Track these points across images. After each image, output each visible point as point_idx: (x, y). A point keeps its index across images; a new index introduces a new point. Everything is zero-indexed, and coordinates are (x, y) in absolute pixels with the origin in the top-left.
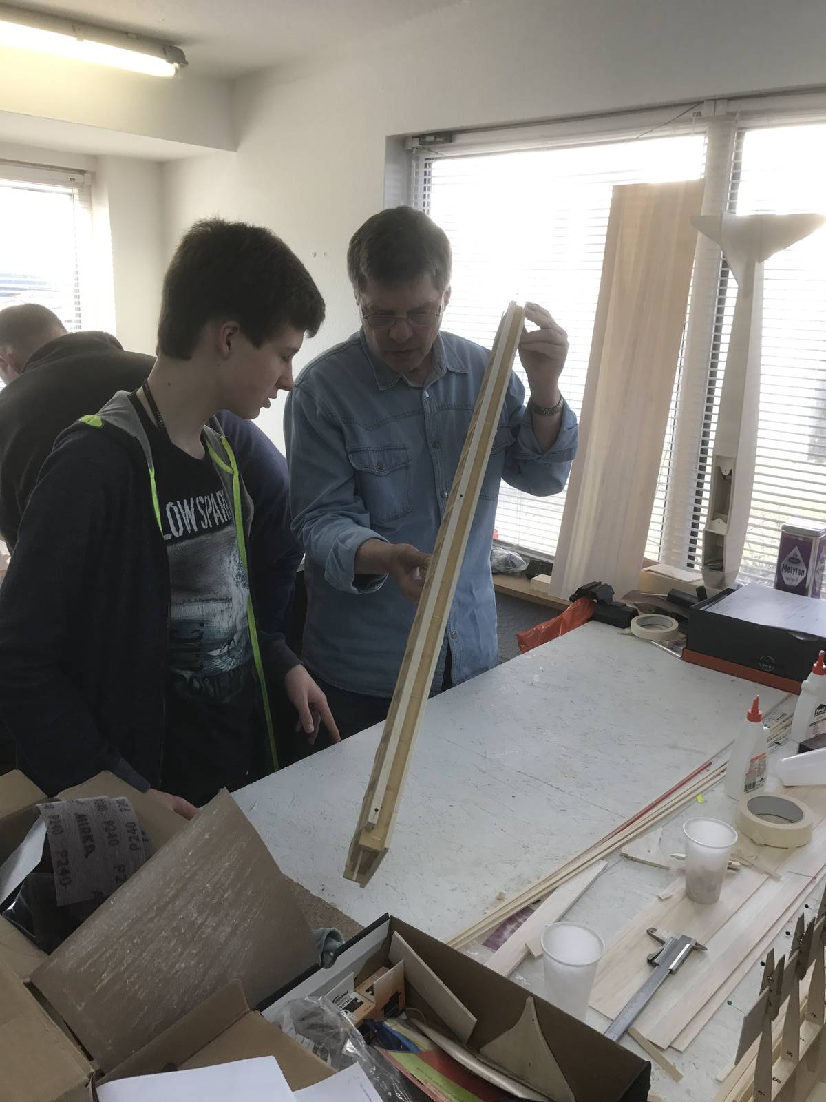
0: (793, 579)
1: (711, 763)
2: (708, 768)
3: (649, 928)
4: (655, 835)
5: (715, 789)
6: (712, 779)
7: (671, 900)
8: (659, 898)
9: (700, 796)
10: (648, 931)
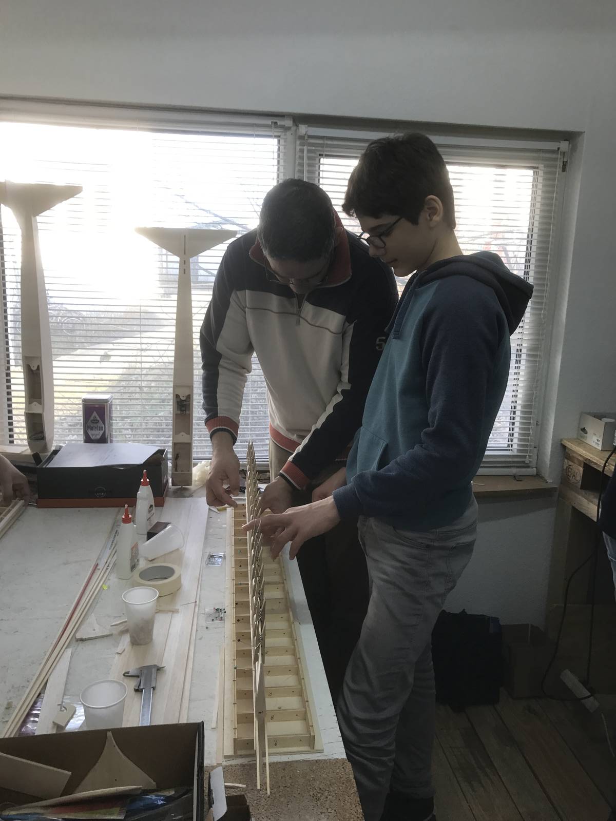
0: (96, 434)
1: (98, 564)
2: (98, 568)
3: (123, 673)
4: (92, 618)
5: (110, 578)
6: (105, 573)
7: (125, 652)
8: (118, 653)
9: (104, 585)
10: (124, 675)
